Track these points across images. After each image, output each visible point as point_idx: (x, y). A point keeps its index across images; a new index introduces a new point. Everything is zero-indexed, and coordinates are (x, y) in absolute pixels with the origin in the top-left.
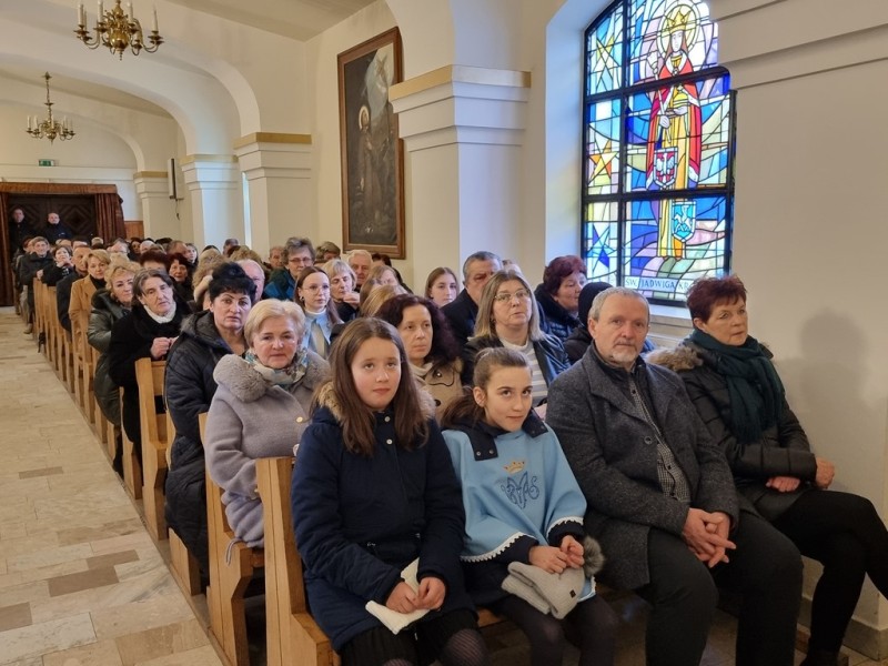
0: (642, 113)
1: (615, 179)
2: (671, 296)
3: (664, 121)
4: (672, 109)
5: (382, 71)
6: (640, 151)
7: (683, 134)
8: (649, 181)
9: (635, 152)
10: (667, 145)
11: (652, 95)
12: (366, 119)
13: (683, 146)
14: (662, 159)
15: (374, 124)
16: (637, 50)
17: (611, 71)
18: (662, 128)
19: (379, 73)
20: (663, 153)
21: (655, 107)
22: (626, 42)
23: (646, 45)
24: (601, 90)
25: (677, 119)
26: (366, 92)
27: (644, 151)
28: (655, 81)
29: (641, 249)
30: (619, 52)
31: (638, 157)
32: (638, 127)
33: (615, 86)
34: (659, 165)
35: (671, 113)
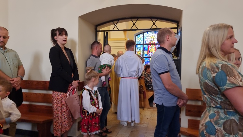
0: (146, 47)
1: (142, 55)
3: (150, 48)
7: (153, 50)
8: (148, 56)
11: (148, 45)
16: (145, 40)
17: (140, 41)
21: (149, 47)
22: (143, 38)
23: (147, 40)
24: (138, 43)
30: (142, 39)
31: (146, 52)
32: (146, 49)
33: (141, 43)
34: (150, 54)
35: (152, 48)
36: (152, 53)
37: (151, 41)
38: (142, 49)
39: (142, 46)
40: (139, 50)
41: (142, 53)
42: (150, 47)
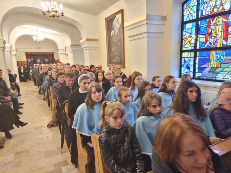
0: (203, 25)
1: (193, 45)
2: (214, 79)
3: (213, 27)
4: (216, 23)
5: (118, 21)
6: (203, 37)
7: (220, 30)
8: (206, 45)
9: (201, 37)
10: (214, 34)
11: (208, 20)
12: (113, 34)
13: (220, 34)
14: (212, 38)
15: (116, 35)
16: (201, 7)
17: (192, 14)
18: (212, 29)
19: (117, 22)
20: (212, 37)
21: (209, 23)
22: (198, 5)
24: (188, 20)
25: (218, 26)
26: (113, 27)
27: (205, 36)
28: (209, 15)
29: (203, 65)
30: (195, 8)
31: (202, 38)
32: (202, 29)
33: (194, 18)
34: (210, 40)
35: (216, 25)
36: (215, 37)
37: (215, 6)
38: (194, 31)
39: (194, 24)
40: (188, 35)
41: (193, 41)
42: (213, 23)
